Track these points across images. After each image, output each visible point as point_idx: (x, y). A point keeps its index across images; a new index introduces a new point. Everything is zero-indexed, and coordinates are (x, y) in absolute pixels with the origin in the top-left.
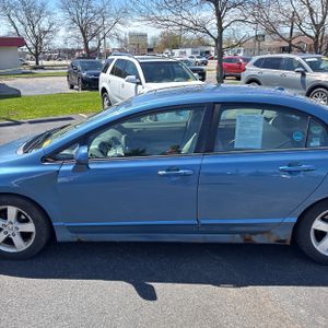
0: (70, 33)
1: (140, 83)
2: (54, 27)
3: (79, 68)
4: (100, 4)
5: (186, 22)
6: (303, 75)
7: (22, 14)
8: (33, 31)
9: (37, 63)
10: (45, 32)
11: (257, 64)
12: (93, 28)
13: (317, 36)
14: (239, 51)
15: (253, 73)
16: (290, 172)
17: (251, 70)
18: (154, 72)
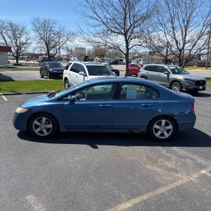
0: (39, 45)
1: (86, 76)
2: (29, 41)
3: (48, 66)
4: (58, 30)
5: (109, 45)
6: (168, 75)
7: (10, 33)
8: (16, 43)
9: (17, 62)
10: (24, 44)
11: (146, 69)
12: (53, 43)
13: (180, 55)
14: (140, 60)
15: (144, 73)
16: (145, 106)
17: (143, 71)
18: (93, 71)
